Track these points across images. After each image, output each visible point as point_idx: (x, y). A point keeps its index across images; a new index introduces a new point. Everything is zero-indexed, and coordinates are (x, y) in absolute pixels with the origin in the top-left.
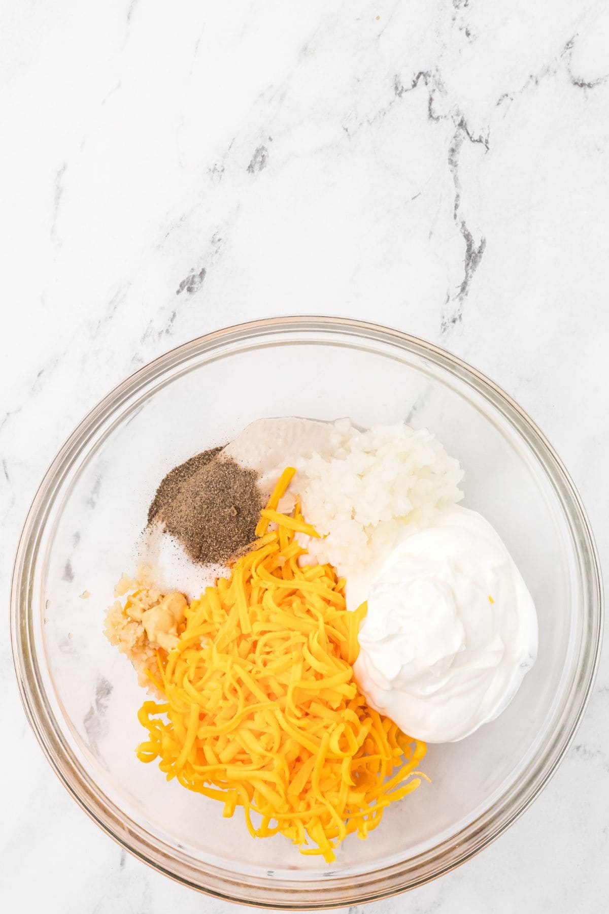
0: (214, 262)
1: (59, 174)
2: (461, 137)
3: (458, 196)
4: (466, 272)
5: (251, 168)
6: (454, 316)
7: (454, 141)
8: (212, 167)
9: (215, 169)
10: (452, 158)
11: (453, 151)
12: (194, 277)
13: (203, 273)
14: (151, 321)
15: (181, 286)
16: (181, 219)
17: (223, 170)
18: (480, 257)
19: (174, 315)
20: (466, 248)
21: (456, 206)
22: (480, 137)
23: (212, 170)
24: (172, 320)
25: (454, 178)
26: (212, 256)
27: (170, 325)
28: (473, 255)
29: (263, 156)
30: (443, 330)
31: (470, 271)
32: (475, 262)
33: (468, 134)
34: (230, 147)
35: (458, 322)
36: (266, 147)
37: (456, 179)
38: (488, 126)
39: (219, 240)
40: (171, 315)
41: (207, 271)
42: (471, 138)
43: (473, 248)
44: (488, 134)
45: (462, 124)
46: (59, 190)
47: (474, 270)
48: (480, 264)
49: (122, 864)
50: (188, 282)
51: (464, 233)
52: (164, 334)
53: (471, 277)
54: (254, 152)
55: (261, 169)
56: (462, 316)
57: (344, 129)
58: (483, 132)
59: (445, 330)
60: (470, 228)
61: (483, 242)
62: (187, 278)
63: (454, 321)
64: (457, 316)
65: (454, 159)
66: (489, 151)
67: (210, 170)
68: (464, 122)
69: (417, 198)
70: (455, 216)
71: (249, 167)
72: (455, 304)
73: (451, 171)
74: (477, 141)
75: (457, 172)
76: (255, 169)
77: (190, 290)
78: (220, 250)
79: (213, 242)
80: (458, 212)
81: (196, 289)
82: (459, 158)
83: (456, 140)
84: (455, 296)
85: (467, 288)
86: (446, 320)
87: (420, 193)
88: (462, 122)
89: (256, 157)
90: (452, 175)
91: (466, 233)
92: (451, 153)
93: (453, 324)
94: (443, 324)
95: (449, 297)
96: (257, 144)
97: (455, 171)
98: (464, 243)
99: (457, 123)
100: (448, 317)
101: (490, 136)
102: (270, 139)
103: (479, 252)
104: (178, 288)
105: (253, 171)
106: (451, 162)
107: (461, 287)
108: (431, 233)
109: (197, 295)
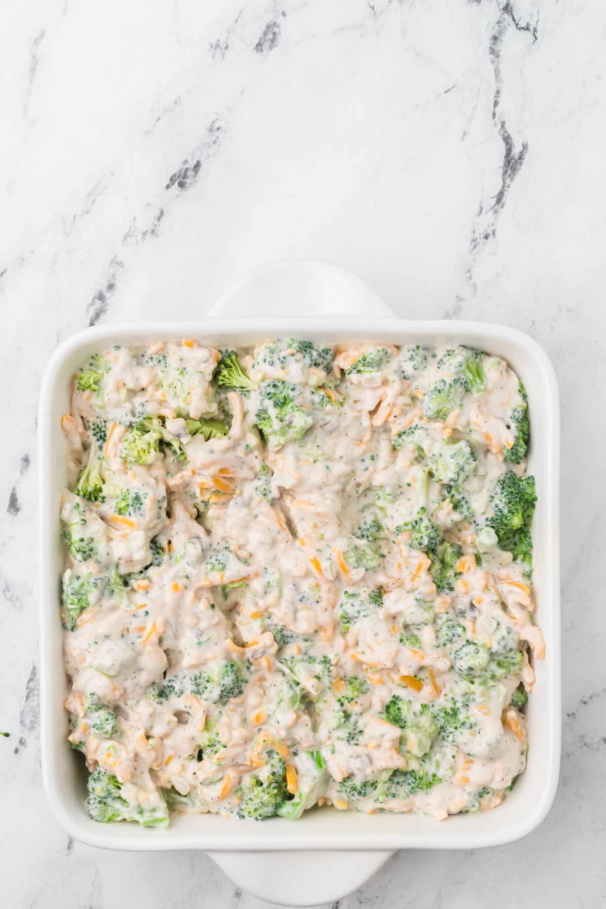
0: (211, 154)
1: (37, 42)
2: (505, 23)
3: (498, 92)
4: (504, 180)
5: (259, 46)
6: (486, 231)
7: (497, 28)
8: (214, 43)
9: (218, 46)
10: (493, 47)
11: (495, 38)
12: (187, 170)
13: (198, 166)
14: (135, 219)
15: (171, 180)
16: (175, 102)
17: (227, 48)
18: (521, 164)
19: (162, 213)
20: (505, 152)
21: (496, 104)
22: (528, 25)
23: (214, 46)
24: (159, 219)
25: (495, 71)
26: (210, 146)
27: (156, 225)
28: (513, 161)
29: (274, 34)
30: (473, 246)
31: (508, 181)
32: (515, 170)
33: (514, 20)
34: (237, 21)
35: (490, 238)
36: (278, 23)
37: (497, 72)
38: (538, 12)
39: (218, 129)
40: (158, 213)
41: (203, 164)
42: (517, 25)
43: (512, 154)
44: (537, 22)
45: (507, 9)
46: (35, 60)
47: (512, 179)
48: (520, 172)
49: (69, 848)
50: (179, 176)
51: (503, 135)
52: (149, 235)
53: (508, 187)
54: (264, 28)
55: (271, 48)
56: (496, 232)
57: (370, 7)
58: (531, 18)
59: (475, 247)
60: (510, 129)
61: (525, 147)
62: (179, 172)
63: (486, 237)
64: (490, 232)
65: (496, 48)
66: (538, 40)
67: (212, 47)
68: (510, 6)
69: (451, 91)
70: (494, 115)
71: (257, 45)
72: (488, 217)
73: (492, 62)
74: (523, 28)
75: (499, 63)
76: (264, 48)
77: (181, 185)
78: (218, 141)
79: (211, 130)
80: (498, 110)
81: (188, 185)
82: (502, 47)
83: (499, 26)
84: (489, 208)
85: (503, 200)
86: (477, 235)
87: (454, 87)
88: (507, 5)
89: (265, 34)
90: (491, 67)
91: (506, 135)
92: (493, 41)
93: (485, 240)
94: (474, 240)
95: (482, 209)
96: (267, 19)
97: (496, 62)
98: (502, 148)
99: (501, 7)
100: (480, 232)
101: (539, 24)
102: (284, 14)
103: (520, 158)
104: (167, 182)
105: (261, 50)
106: (493, 51)
107: (495, 199)
108: (465, 134)
109: (190, 191)
